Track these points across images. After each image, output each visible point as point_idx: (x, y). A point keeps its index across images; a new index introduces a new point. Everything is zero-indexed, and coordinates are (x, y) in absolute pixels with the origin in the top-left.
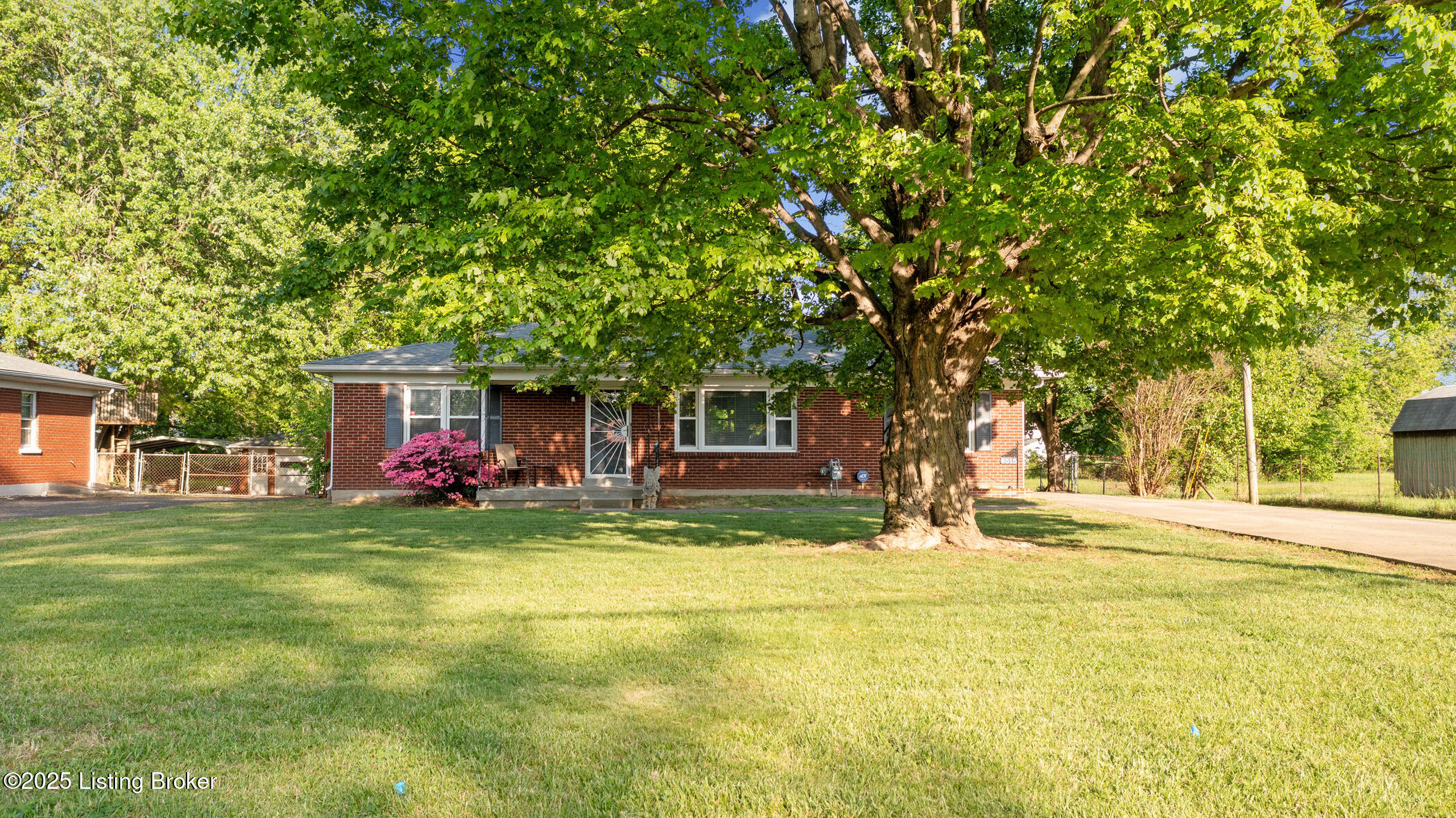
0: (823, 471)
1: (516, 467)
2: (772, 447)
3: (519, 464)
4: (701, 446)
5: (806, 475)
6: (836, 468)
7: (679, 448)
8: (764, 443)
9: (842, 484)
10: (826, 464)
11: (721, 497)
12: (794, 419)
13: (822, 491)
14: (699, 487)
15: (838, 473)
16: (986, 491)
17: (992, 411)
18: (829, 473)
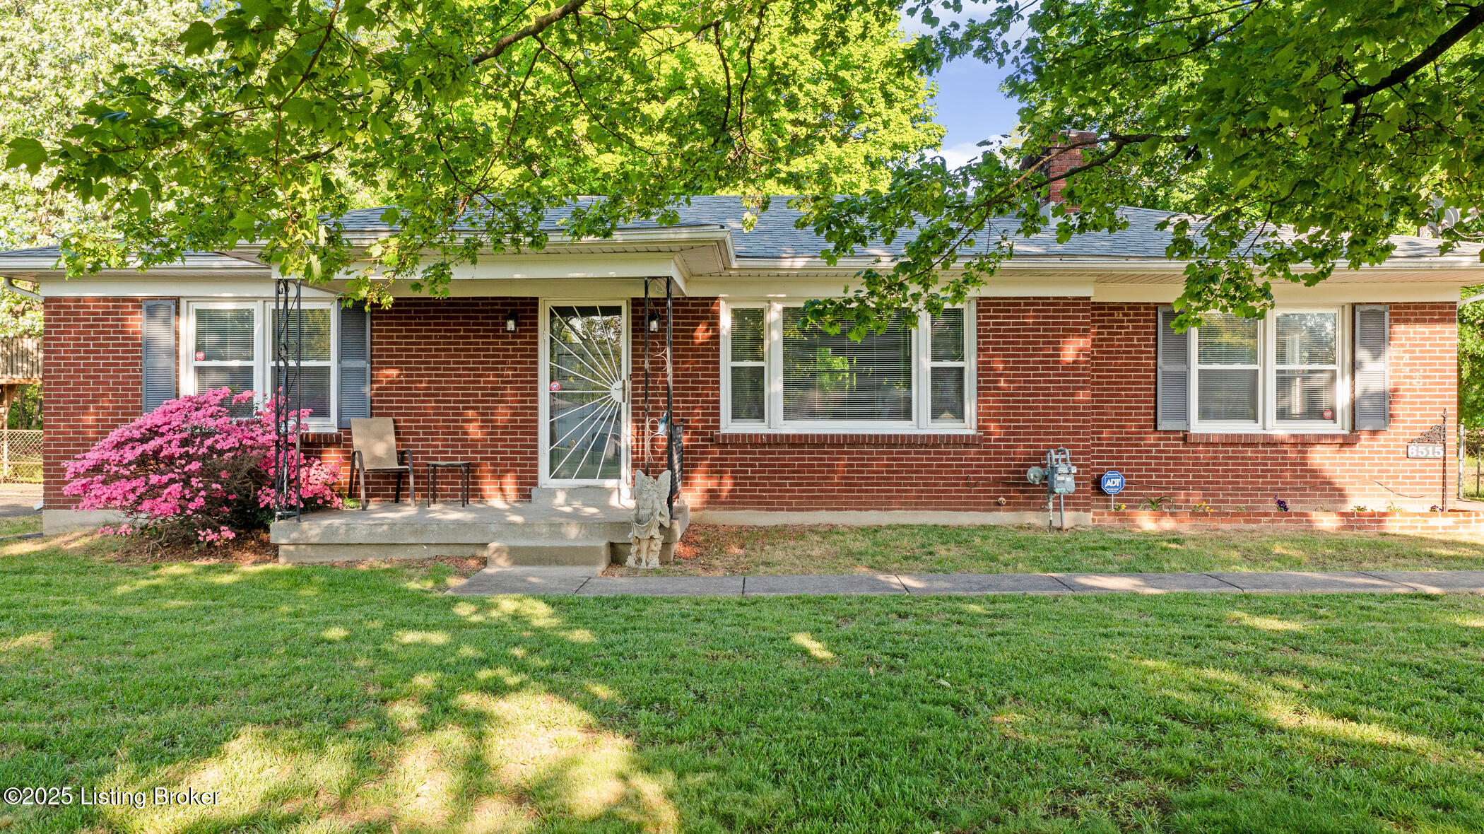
0: (1033, 474)
1: (395, 465)
2: (923, 424)
3: (401, 461)
4: (776, 423)
5: (996, 482)
6: (1063, 468)
7: (729, 426)
8: (908, 416)
9: (1071, 502)
10: (1038, 459)
11: (813, 530)
12: (970, 364)
13: (1031, 518)
14: (770, 507)
15: (1065, 482)
16: (1379, 518)
17: (1391, 352)
18: (1047, 481)
